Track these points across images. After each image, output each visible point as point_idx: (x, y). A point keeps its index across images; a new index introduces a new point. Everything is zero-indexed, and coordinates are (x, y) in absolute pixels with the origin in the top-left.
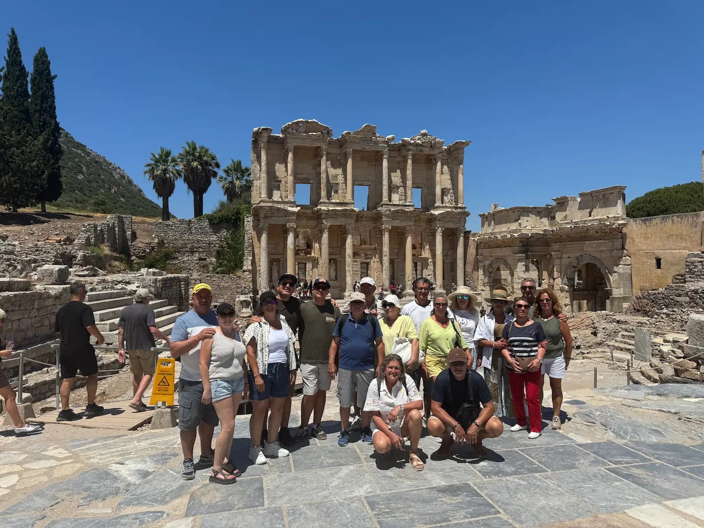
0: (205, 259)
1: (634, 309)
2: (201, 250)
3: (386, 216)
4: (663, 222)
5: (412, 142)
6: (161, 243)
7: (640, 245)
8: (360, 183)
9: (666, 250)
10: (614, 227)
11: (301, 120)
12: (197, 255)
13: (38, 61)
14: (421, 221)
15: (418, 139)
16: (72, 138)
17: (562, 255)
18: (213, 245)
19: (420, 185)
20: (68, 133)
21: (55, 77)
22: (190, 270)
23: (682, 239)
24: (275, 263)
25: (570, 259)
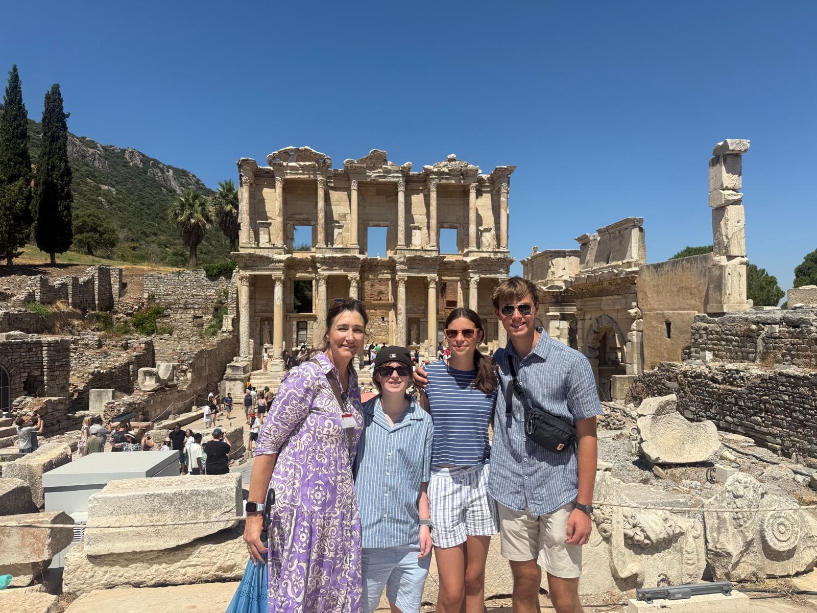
0: (202, 317)
1: (632, 396)
2: (196, 306)
3: (401, 263)
4: (673, 269)
5: (436, 170)
6: (152, 298)
7: (652, 302)
8: (375, 223)
9: (676, 310)
10: (622, 276)
11: (291, 147)
12: (192, 312)
13: (50, 99)
14: (454, 269)
15: (444, 166)
16: (203, 185)
17: (584, 315)
18: (210, 301)
19: (455, 225)
20: (199, 180)
21: (68, 116)
22: (183, 329)
23: (691, 293)
24: (266, 323)
25: (592, 321)
